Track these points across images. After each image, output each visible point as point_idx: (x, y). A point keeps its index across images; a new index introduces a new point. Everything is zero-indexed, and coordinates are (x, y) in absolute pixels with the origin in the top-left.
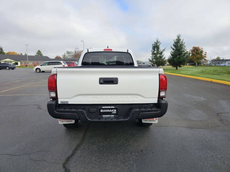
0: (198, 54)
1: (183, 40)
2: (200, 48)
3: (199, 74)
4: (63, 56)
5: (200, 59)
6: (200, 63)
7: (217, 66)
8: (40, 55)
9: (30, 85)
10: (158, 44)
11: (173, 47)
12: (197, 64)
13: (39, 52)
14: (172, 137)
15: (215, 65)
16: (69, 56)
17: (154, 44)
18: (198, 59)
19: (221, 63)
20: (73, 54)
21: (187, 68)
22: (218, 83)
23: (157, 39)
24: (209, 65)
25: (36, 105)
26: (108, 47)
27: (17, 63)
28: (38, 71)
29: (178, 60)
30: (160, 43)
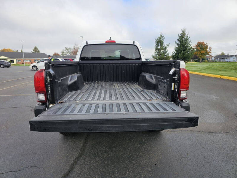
0: (202, 49)
1: (188, 34)
2: (205, 43)
3: (205, 70)
4: (61, 53)
5: (205, 55)
6: (204, 59)
7: (222, 62)
8: (37, 51)
9: (24, 84)
10: (162, 39)
11: (178, 42)
12: (201, 60)
13: (36, 49)
14: (189, 145)
15: (220, 61)
16: (67, 53)
17: (158, 39)
18: (203, 54)
19: (226, 59)
20: (72, 51)
21: (192, 65)
22: (228, 80)
23: (161, 33)
24: (214, 61)
25: (29, 107)
26: (110, 38)
27: (13, 60)
28: (35, 69)
29: (183, 56)
30: (163, 38)
